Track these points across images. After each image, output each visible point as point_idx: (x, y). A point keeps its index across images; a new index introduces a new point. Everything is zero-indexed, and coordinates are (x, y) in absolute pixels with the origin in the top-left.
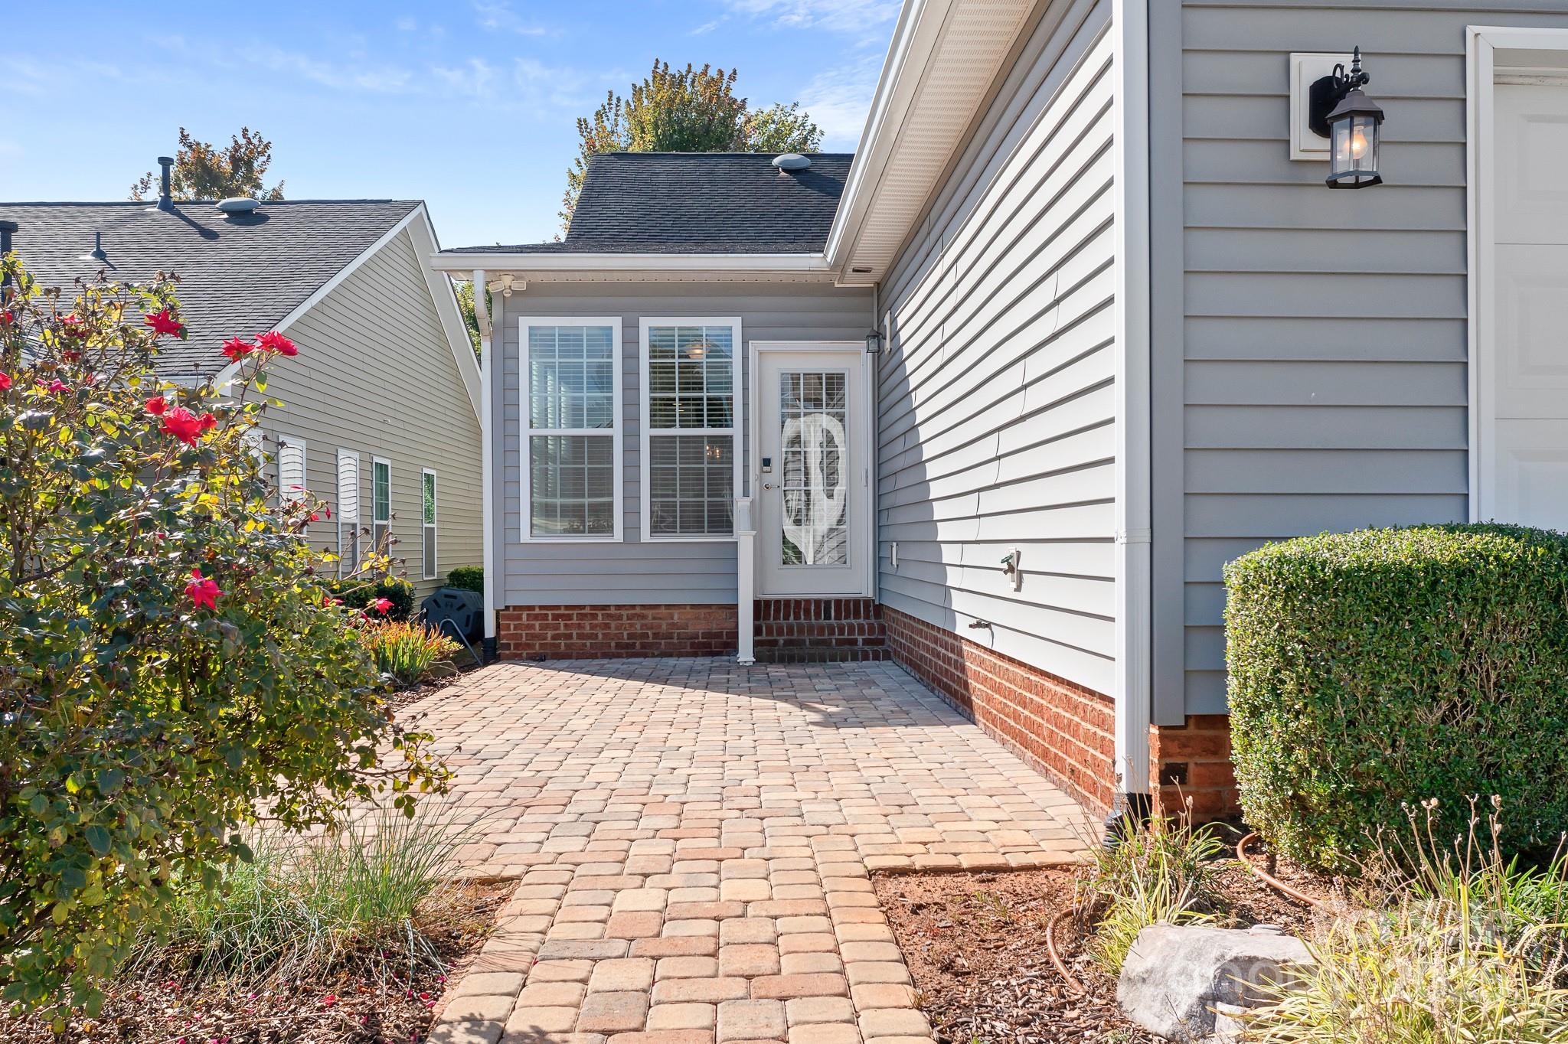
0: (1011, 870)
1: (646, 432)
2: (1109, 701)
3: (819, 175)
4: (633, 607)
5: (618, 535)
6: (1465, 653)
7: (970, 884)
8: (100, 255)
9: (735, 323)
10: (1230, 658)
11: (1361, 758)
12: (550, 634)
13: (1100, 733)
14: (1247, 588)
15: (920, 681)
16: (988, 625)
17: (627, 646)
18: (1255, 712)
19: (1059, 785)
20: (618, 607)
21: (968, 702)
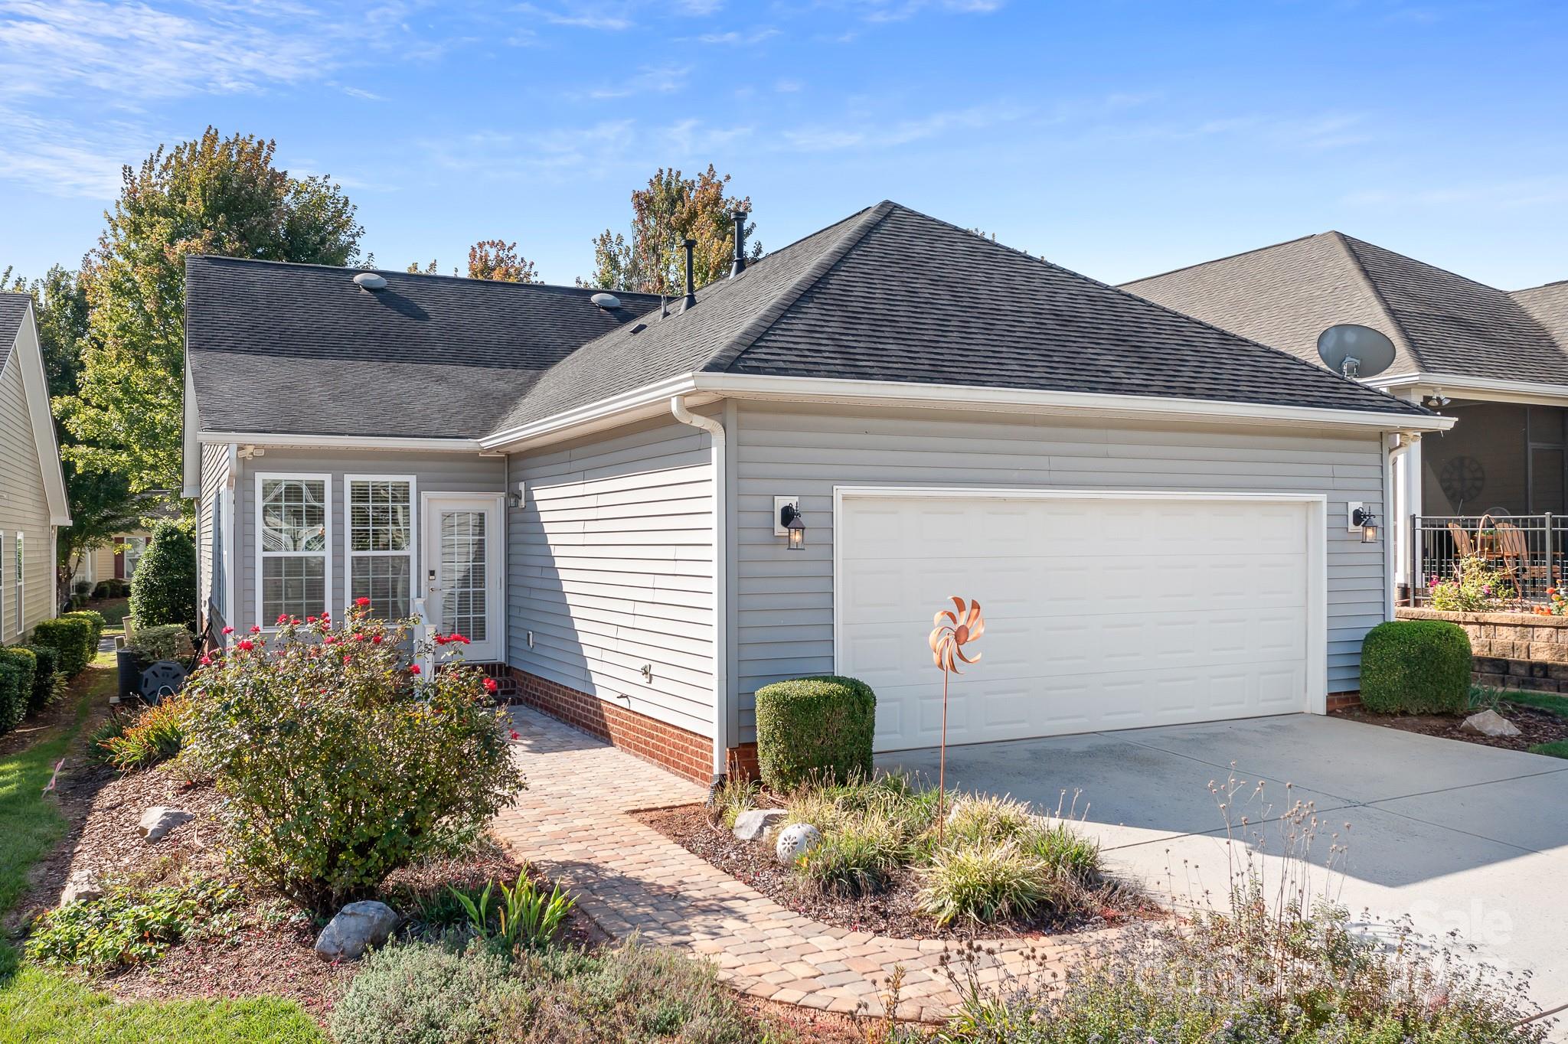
0: (677, 807)
1: (349, 553)
2: (711, 740)
3: (394, 294)
6: (828, 723)
7: (664, 813)
9: (412, 480)
10: (758, 724)
11: (799, 757)
13: (700, 750)
14: (764, 702)
15: (558, 720)
16: (626, 697)
18: (767, 743)
19: (677, 774)
21: (608, 736)
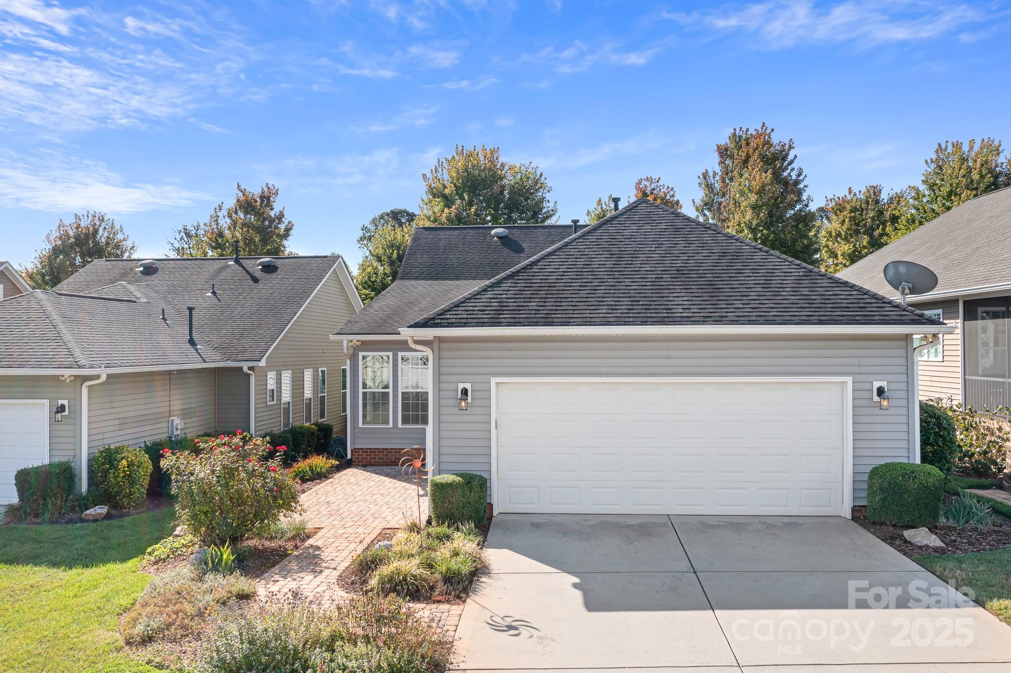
1: (400, 390)
3: (511, 239)
4: (396, 449)
5: (391, 425)
8: (214, 293)
12: (369, 457)
17: (394, 462)
20: (391, 449)
